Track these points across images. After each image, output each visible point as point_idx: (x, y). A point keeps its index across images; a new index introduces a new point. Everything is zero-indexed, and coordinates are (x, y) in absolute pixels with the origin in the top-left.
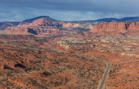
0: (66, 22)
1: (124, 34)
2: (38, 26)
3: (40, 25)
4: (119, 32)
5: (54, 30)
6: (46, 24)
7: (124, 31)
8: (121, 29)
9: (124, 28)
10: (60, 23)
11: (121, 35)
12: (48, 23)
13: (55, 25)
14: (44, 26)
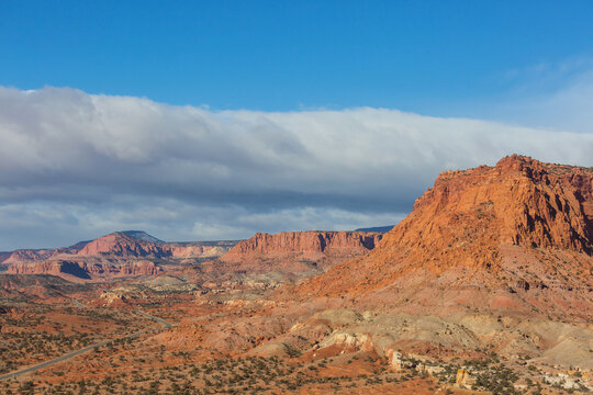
0: (184, 245)
1: (315, 264)
2: (100, 256)
3: (104, 254)
4: (301, 258)
5: (139, 264)
6: (125, 250)
7: (315, 256)
8: (307, 249)
9: (316, 246)
10: (165, 248)
11: (307, 267)
12: (128, 248)
13: (149, 253)
14: (116, 257)
